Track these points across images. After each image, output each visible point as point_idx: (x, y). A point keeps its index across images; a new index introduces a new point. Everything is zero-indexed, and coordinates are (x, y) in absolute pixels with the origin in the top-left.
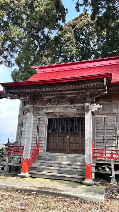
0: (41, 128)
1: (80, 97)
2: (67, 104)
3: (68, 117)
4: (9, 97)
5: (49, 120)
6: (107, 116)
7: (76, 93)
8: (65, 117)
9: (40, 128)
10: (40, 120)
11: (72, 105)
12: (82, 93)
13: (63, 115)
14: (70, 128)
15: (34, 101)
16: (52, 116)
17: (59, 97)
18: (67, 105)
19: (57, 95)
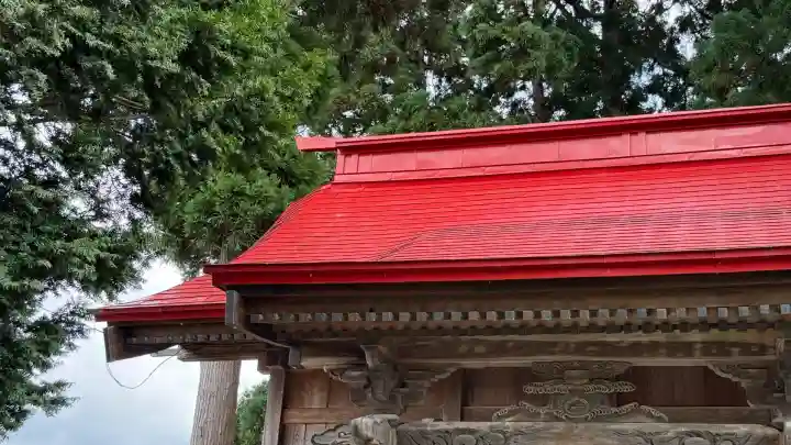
2: (643, 418)
4: (176, 347)
11: (683, 428)
15: (403, 385)
18: (648, 425)
19: (566, 349)
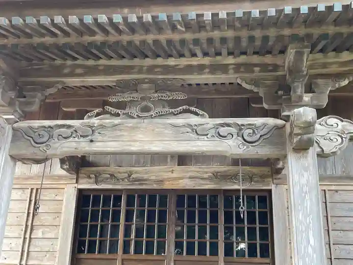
0: (40, 235)
1: (255, 82)
3: (167, 186)
5: (83, 198)
6: (333, 188)
7: (238, 68)
8: (155, 186)
9: (38, 233)
10: (42, 198)
11: (219, 122)
12: (264, 67)
13: (146, 176)
14: (179, 235)
16: (96, 182)
17: (151, 81)
18: (194, 120)
